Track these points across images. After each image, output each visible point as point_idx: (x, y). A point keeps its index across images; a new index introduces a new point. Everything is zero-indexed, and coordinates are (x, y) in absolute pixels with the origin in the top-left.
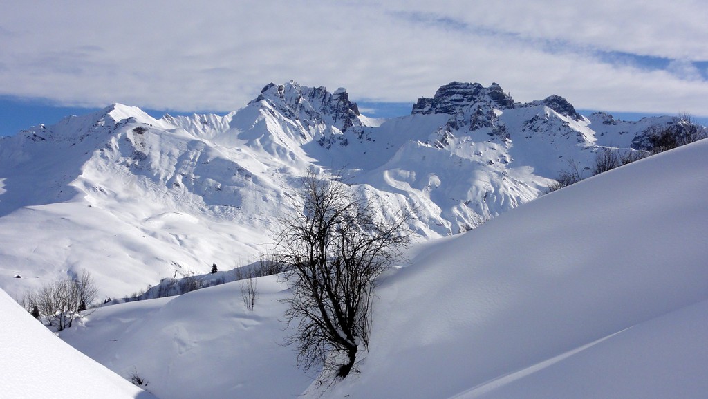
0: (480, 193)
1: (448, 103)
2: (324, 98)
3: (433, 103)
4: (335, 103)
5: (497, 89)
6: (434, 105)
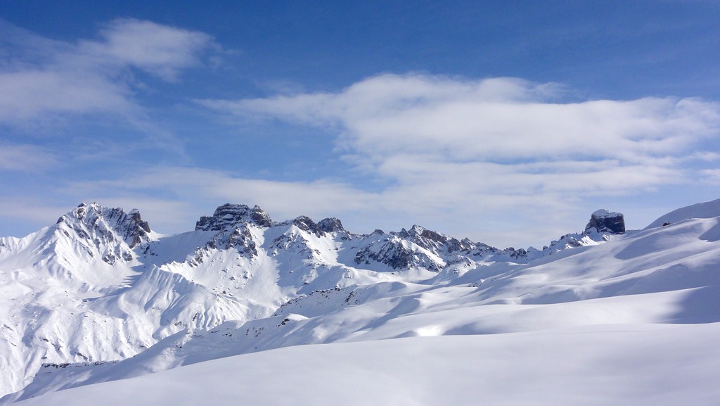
0: (190, 314)
1: (221, 221)
2: (120, 218)
3: (212, 220)
4: (128, 222)
5: (257, 210)
6: (212, 223)
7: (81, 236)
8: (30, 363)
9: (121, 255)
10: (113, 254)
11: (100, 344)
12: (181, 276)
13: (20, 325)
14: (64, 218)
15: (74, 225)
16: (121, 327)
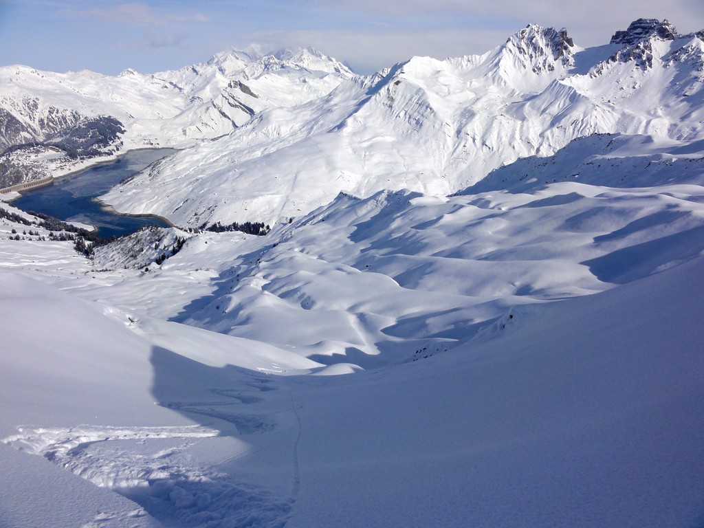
0: (570, 120)
1: (632, 35)
2: (552, 36)
3: (625, 34)
4: (557, 39)
5: (665, 24)
6: (624, 37)
7: (520, 52)
8: (456, 149)
9: (547, 67)
10: (541, 66)
11: (501, 138)
12: (573, 88)
13: (455, 123)
14: (511, 38)
15: (517, 44)
16: (518, 128)
